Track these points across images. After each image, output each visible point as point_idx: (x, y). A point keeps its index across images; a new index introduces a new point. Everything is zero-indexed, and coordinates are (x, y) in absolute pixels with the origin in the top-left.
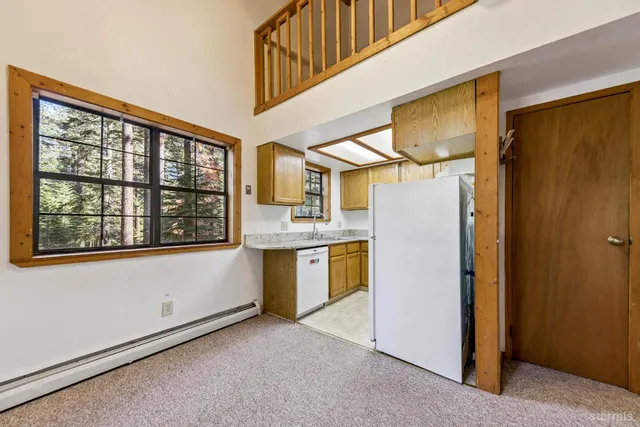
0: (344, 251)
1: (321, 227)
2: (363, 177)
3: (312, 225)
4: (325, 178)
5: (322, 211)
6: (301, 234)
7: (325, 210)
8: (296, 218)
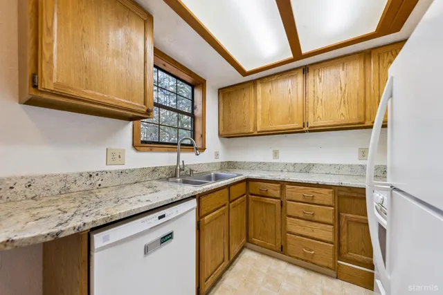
0: (225, 200)
1: (189, 158)
2: (248, 95)
3: (175, 155)
4: (198, 94)
5: (194, 136)
6: (154, 170)
7: (198, 136)
8: (140, 145)
